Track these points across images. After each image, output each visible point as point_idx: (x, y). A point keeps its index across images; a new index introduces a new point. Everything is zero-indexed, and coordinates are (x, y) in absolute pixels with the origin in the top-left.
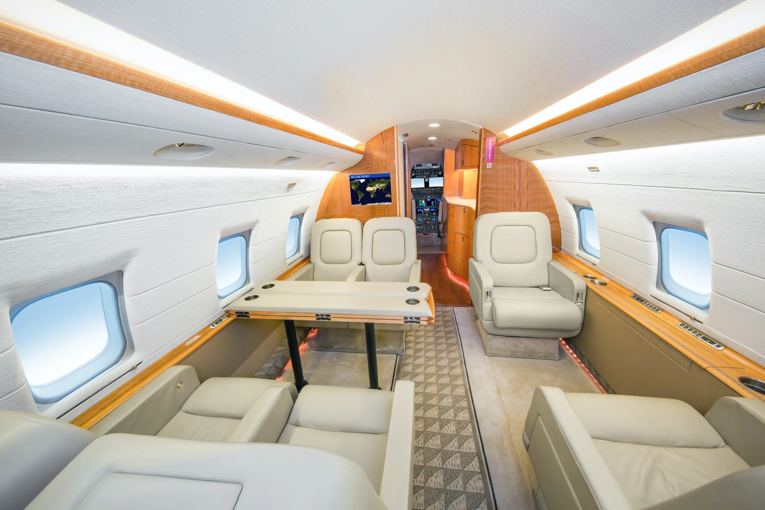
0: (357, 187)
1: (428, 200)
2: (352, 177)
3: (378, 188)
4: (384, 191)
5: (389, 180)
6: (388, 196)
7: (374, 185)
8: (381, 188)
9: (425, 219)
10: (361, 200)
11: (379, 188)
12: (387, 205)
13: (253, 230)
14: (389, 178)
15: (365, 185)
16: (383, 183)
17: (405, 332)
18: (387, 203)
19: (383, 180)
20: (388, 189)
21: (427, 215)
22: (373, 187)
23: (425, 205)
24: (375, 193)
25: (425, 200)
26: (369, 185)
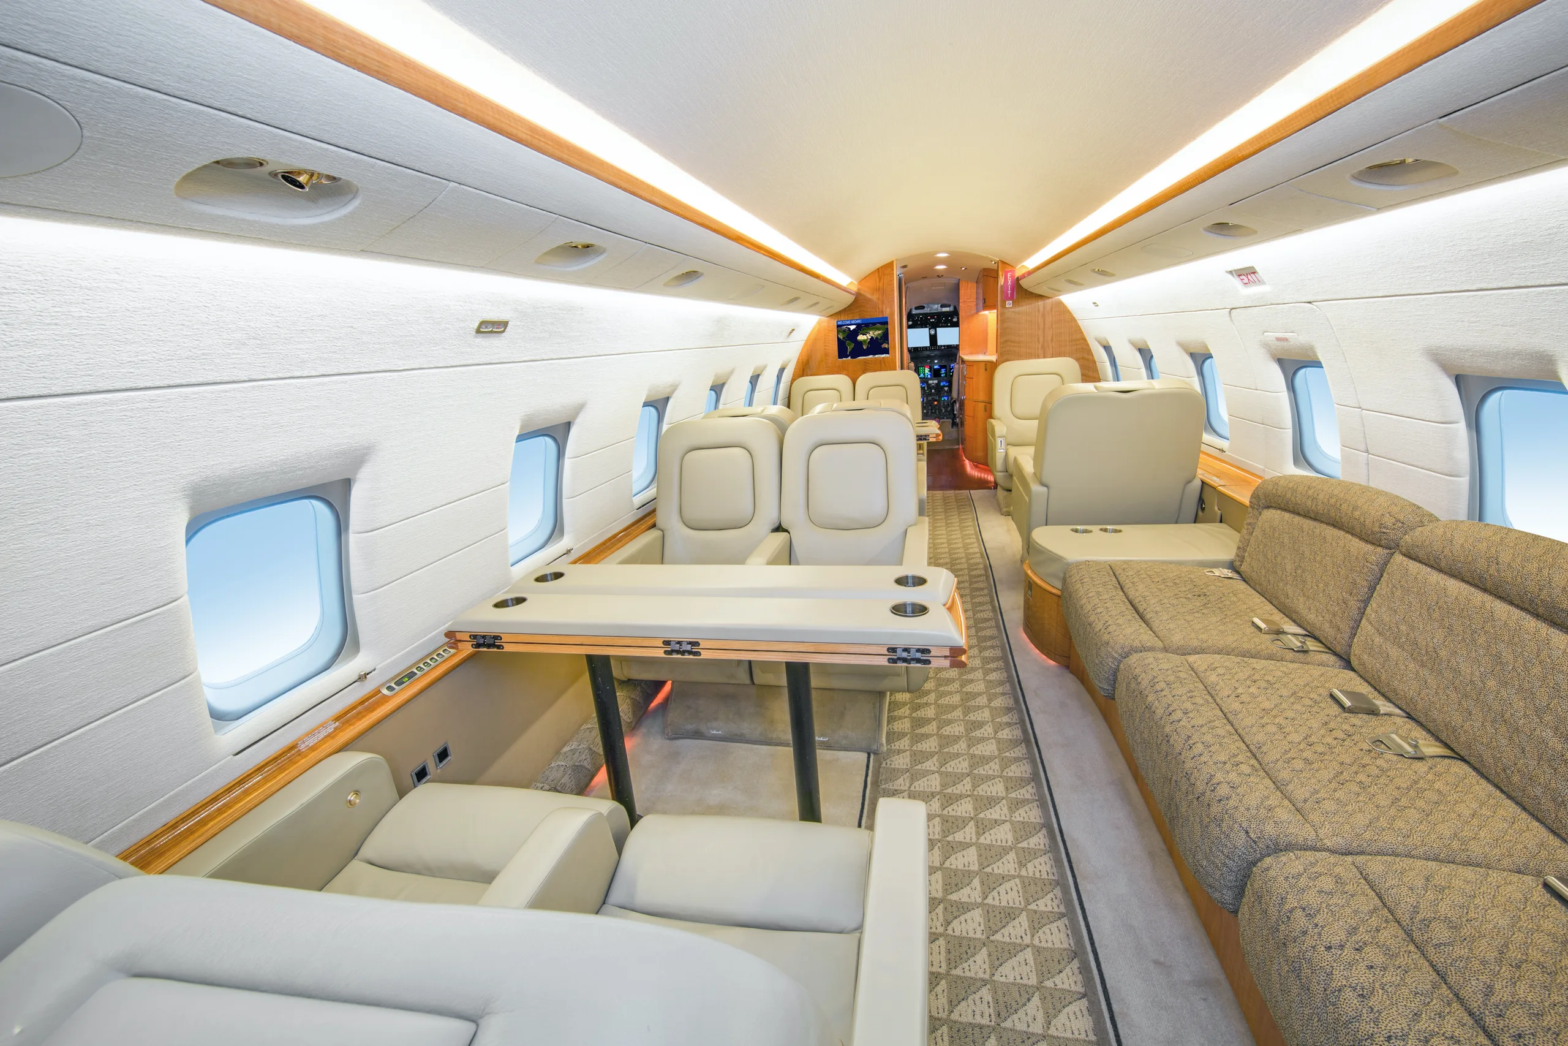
0: (845, 336)
2: (839, 323)
3: (872, 337)
4: (880, 340)
5: (886, 326)
6: (885, 346)
7: (867, 333)
8: (876, 336)
9: (930, 398)
10: (850, 352)
12: (883, 358)
14: (886, 323)
15: (855, 333)
16: (879, 330)
18: (884, 355)
19: (878, 325)
20: (885, 337)
21: (933, 391)
22: (866, 335)
24: (869, 342)
25: (930, 368)
26: (861, 332)
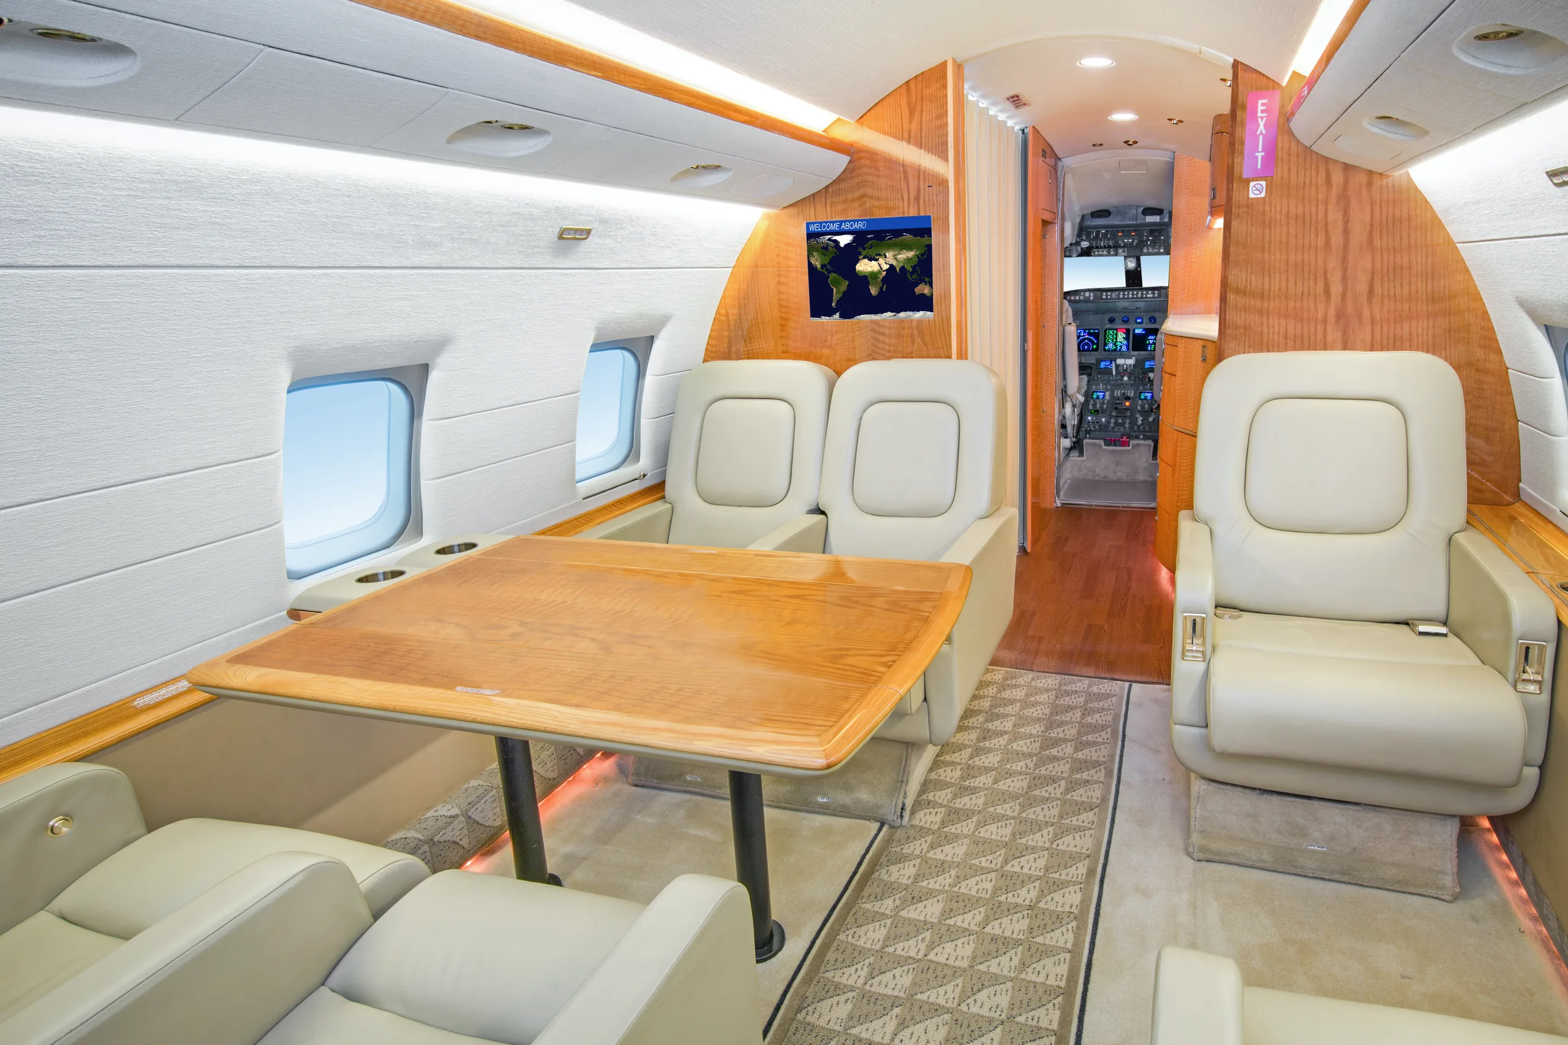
0: (827, 260)
1: (1137, 331)
2: (813, 228)
3: (892, 266)
4: (912, 274)
5: (925, 240)
6: (923, 289)
7: (880, 255)
8: (901, 265)
9: (1118, 393)
10: (838, 302)
11: (894, 263)
12: (919, 321)
13: (433, 369)
14: (927, 232)
15: (851, 255)
16: (909, 248)
17: (931, 751)
18: (919, 315)
19: (908, 237)
20: (924, 267)
21: (1126, 378)
22: (877, 260)
23: (1124, 348)
24: (884, 278)
25: (1127, 332)
26: (864, 253)
